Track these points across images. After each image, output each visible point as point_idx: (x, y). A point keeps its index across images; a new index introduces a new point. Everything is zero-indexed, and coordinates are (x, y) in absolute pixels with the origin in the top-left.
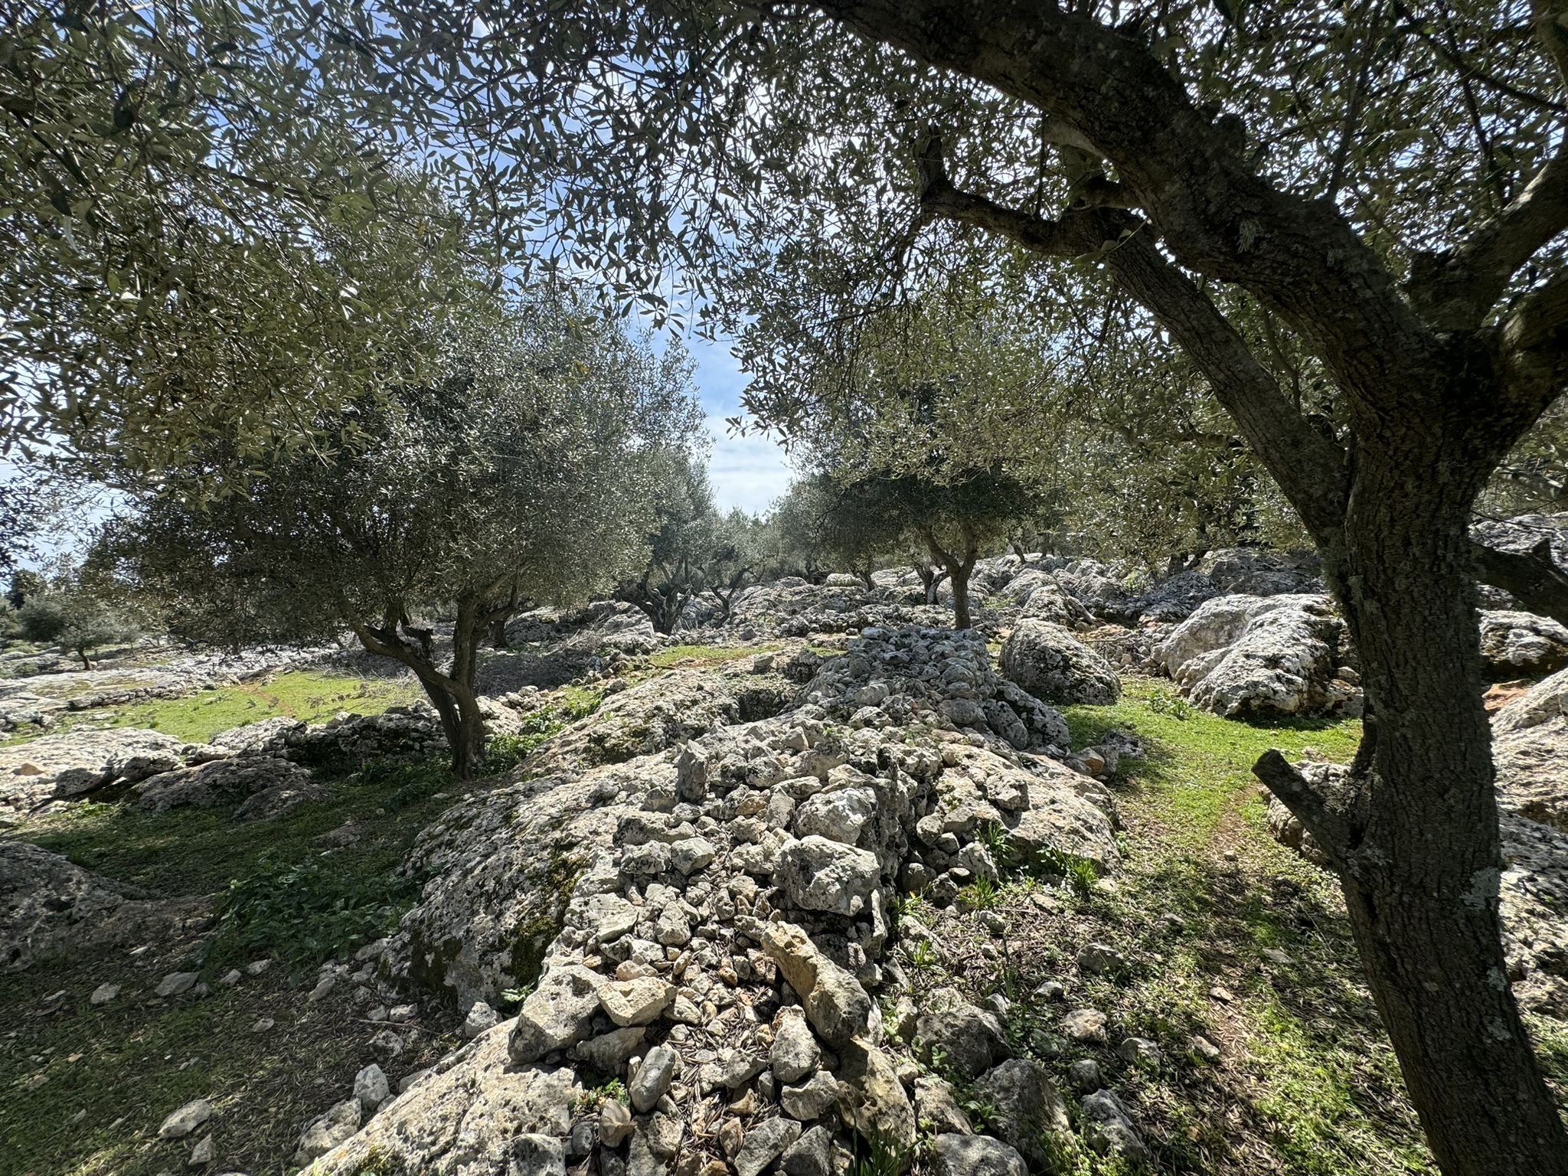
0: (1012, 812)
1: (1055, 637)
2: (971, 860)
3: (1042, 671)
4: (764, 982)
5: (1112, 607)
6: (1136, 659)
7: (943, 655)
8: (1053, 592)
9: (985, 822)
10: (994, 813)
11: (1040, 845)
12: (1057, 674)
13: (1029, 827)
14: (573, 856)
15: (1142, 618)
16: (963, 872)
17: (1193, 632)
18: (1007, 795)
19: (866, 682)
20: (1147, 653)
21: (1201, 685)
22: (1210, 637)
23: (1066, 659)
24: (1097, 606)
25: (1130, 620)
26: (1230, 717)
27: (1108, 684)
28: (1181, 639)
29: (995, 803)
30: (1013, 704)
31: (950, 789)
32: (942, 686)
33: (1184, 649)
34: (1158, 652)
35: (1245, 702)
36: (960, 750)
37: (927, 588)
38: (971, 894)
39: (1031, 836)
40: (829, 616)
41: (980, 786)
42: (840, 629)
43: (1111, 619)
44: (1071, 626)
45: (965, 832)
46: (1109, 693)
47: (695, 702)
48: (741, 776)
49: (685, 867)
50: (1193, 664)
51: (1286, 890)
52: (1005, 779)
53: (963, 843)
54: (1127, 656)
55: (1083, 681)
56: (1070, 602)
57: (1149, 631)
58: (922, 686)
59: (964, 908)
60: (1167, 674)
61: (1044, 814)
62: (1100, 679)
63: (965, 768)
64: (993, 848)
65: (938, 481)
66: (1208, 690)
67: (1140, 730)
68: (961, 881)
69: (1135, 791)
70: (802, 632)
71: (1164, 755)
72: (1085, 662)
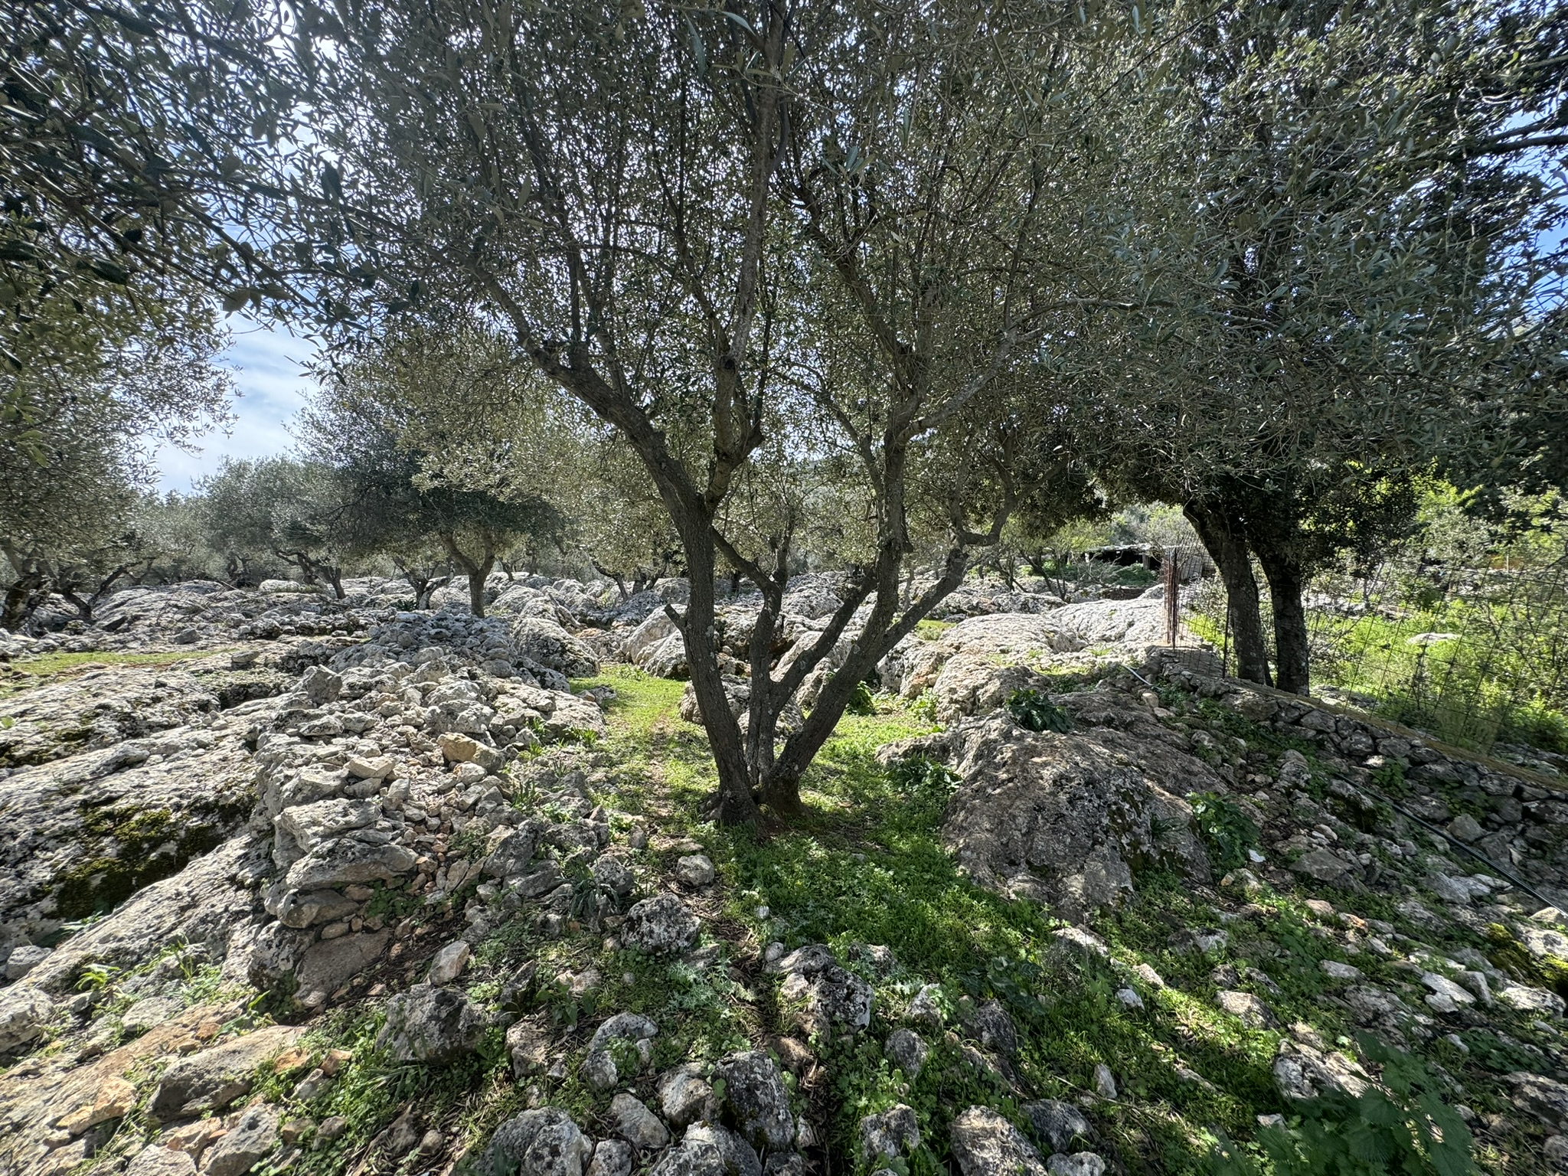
0: (546, 712)
1: (552, 629)
2: (523, 737)
3: (544, 655)
4: (437, 764)
5: (593, 615)
6: (610, 651)
8: (546, 602)
9: (531, 718)
10: (536, 713)
11: (565, 726)
12: (557, 657)
13: (557, 719)
15: (614, 624)
16: (520, 744)
17: (648, 630)
18: (543, 703)
20: (618, 647)
21: (651, 661)
22: (658, 632)
23: (563, 646)
24: (581, 614)
25: (606, 625)
26: (667, 677)
27: (593, 663)
28: (640, 635)
29: (536, 708)
30: (531, 670)
31: (505, 705)
32: (483, 651)
33: (641, 642)
34: (625, 645)
35: (675, 667)
36: (508, 686)
37: (419, 596)
38: (526, 754)
39: (559, 723)
40: (307, 618)
41: (524, 701)
42: (323, 632)
43: (591, 624)
44: (563, 624)
45: (518, 724)
46: (593, 670)
47: (157, 700)
48: (368, 688)
50: (647, 649)
51: (682, 734)
52: (542, 697)
53: (518, 730)
54: (604, 649)
55: (575, 661)
56: (560, 611)
57: (619, 631)
59: (522, 760)
60: (631, 661)
61: (565, 712)
62: (587, 659)
63: (512, 695)
64: (536, 732)
66: (655, 663)
67: (614, 687)
68: (520, 749)
69: (613, 713)
71: (631, 698)
72: (577, 648)
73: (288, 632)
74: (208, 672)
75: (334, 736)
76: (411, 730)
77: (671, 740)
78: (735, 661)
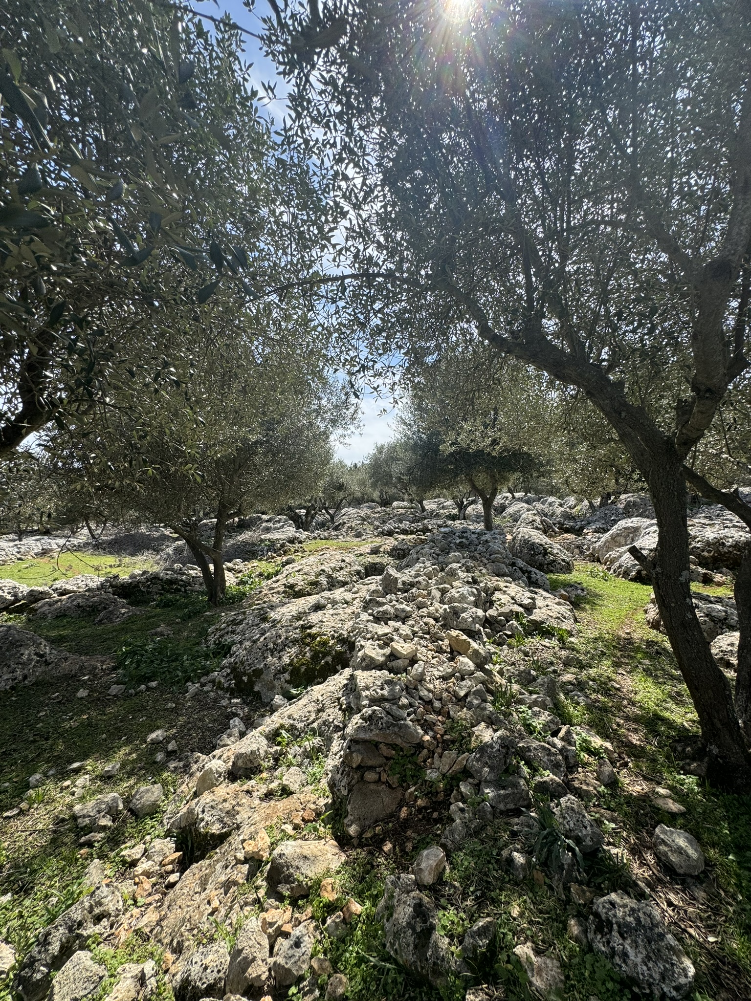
0: (529, 609)
1: (538, 538)
2: (511, 628)
3: (532, 555)
4: (446, 652)
5: (569, 524)
6: (582, 553)
7: (487, 541)
8: (535, 515)
9: (517, 613)
10: (521, 609)
11: (543, 623)
12: (541, 557)
13: (537, 616)
14: (314, 631)
15: (585, 531)
16: (509, 633)
17: (613, 538)
18: (526, 601)
19: (448, 553)
20: (588, 549)
21: (617, 564)
22: (622, 540)
23: (546, 550)
24: (559, 523)
25: (579, 532)
26: (631, 580)
27: (568, 563)
28: (606, 541)
29: (521, 605)
30: (521, 569)
31: (500, 600)
32: (488, 556)
33: (608, 547)
34: (594, 549)
35: (639, 572)
36: (502, 585)
37: (460, 511)
38: (513, 641)
39: (539, 619)
40: (405, 525)
41: (513, 598)
42: (412, 533)
43: (567, 531)
44: (545, 532)
45: (509, 616)
46: (568, 568)
47: (341, 568)
48: (412, 585)
49: (403, 615)
50: (613, 554)
52: (525, 597)
53: (508, 621)
54: (576, 551)
55: (554, 561)
56: (544, 521)
57: (589, 537)
58: (478, 556)
59: (510, 646)
60: (599, 561)
61: (544, 610)
62: (563, 560)
63: (505, 592)
64: (521, 624)
65: (494, 454)
66: (620, 567)
67: (585, 585)
68: (509, 636)
69: (584, 610)
70: (390, 533)
71: (597, 596)
72: (555, 551)
73: (397, 533)
74: (361, 555)
75: (390, 619)
76: (432, 621)
77: (638, 649)
78: (702, 571)
